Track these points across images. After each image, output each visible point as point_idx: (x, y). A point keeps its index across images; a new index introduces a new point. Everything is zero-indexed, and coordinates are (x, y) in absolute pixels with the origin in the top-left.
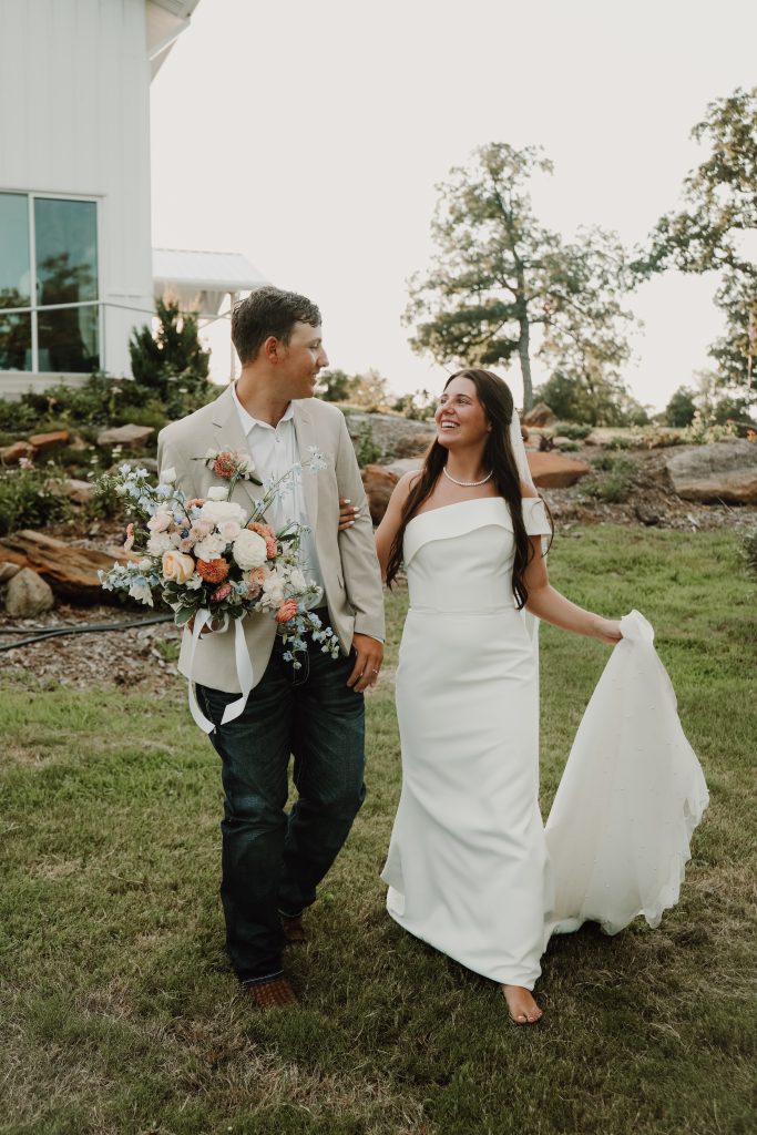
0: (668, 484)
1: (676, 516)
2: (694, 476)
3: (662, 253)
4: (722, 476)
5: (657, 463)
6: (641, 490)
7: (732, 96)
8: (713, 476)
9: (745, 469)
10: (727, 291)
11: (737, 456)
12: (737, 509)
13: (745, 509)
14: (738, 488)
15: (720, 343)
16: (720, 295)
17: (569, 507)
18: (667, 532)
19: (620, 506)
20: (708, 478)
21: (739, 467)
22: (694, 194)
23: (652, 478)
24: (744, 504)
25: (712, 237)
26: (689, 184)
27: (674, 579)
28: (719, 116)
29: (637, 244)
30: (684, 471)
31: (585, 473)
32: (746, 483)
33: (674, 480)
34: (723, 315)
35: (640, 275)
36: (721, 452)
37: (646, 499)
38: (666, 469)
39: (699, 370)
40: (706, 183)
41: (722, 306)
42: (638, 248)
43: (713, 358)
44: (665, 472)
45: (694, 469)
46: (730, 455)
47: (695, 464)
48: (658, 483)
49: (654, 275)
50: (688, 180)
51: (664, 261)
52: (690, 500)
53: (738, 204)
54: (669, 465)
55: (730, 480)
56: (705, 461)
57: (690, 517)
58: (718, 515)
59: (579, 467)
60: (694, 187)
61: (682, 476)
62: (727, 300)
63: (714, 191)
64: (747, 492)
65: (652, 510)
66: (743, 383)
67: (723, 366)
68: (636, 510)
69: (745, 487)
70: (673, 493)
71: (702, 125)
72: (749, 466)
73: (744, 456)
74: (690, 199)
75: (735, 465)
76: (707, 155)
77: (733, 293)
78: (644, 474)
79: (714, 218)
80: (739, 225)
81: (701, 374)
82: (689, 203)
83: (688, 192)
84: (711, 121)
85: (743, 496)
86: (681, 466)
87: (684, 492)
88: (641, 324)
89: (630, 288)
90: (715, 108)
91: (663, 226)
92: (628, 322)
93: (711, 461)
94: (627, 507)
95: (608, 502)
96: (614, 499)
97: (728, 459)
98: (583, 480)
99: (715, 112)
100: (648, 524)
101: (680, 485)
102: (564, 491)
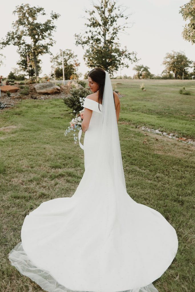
0: (35, 91)
1: (39, 97)
2: (40, 89)
3: (9, 40)
4: (46, 89)
5: (32, 87)
6: (31, 92)
7: (21, 5)
8: (44, 89)
9: (50, 88)
10: (20, 49)
11: (48, 85)
12: (49, 95)
13: (51, 95)
14: (49, 91)
15: (19, 61)
16: (18, 50)
17: (18, 96)
18: (38, 100)
19: (28, 96)
20: (43, 89)
21: (48, 87)
22: (15, 27)
23: (32, 90)
24: (51, 94)
25: (19, 38)
26: (13, 25)
27: (47, 108)
28: (18, 10)
29: (2, 38)
30: (38, 88)
31: (18, 89)
32: (50, 90)
33: (36, 90)
34: (19, 55)
35: (4, 46)
36: (44, 84)
37: (32, 94)
38: (34, 88)
39: (13, 68)
40: (17, 25)
41: (19, 53)
42: (3, 39)
43: (18, 65)
44: (34, 89)
45: (40, 88)
46: (46, 85)
47: (40, 87)
48: (33, 91)
49: (7, 45)
50: (13, 24)
51: (9, 43)
52: (40, 94)
53: (24, 30)
54: (35, 87)
55: (47, 90)
56: (42, 86)
57: (42, 97)
58: (46, 96)
59: (17, 88)
60: (15, 25)
61: (38, 89)
62: (20, 52)
63: (19, 27)
64: (51, 92)
65: (34, 96)
66: (25, 71)
67: (20, 67)
68: (31, 96)
69: (50, 91)
70: (37, 93)
71: (15, 11)
72: (50, 87)
73: (49, 85)
74: (14, 28)
75: (48, 86)
76: (18, 19)
77: (21, 50)
78: (30, 89)
79: (19, 33)
80: (25, 35)
81: (14, 68)
82: (14, 29)
83: (13, 27)
84: (17, 11)
85: (50, 93)
86: (37, 87)
87: (39, 92)
88: (5, 57)
89: (2, 48)
90: (17, 8)
91: (9, 35)
92: (2, 56)
93: (43, 86)
94: (29, 96)
95: (25, 95)
96: (26, 94)
97: (46, 86)
98: (18, 91)
99: (18, 9)
100: (35, 99)
101: (38, 91)
102: (15, 93)
